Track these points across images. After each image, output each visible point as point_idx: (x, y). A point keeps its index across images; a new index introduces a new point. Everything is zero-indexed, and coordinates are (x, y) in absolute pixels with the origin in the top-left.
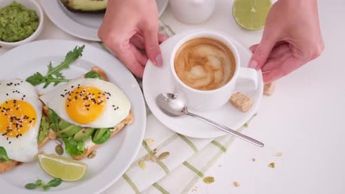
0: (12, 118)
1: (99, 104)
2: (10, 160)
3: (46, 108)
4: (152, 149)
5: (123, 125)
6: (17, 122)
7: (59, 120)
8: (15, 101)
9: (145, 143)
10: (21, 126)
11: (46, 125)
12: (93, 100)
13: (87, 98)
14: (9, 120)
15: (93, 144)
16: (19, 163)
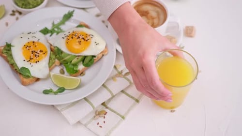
0: (32, 52)
1: (87, 41)
2: (33, 77)
3: (52, 47)
4: (120, 70)
5: (101, 55)
6: (36, 54)
7: (62, 52)
8: (34, 42)
9: (115, 67)
10: (38, 56)
11: (53, 57)
12: (83, 38)
13: (79, 38)
14: (31, 53)
15: (83, 67)
16: (38, 80)
